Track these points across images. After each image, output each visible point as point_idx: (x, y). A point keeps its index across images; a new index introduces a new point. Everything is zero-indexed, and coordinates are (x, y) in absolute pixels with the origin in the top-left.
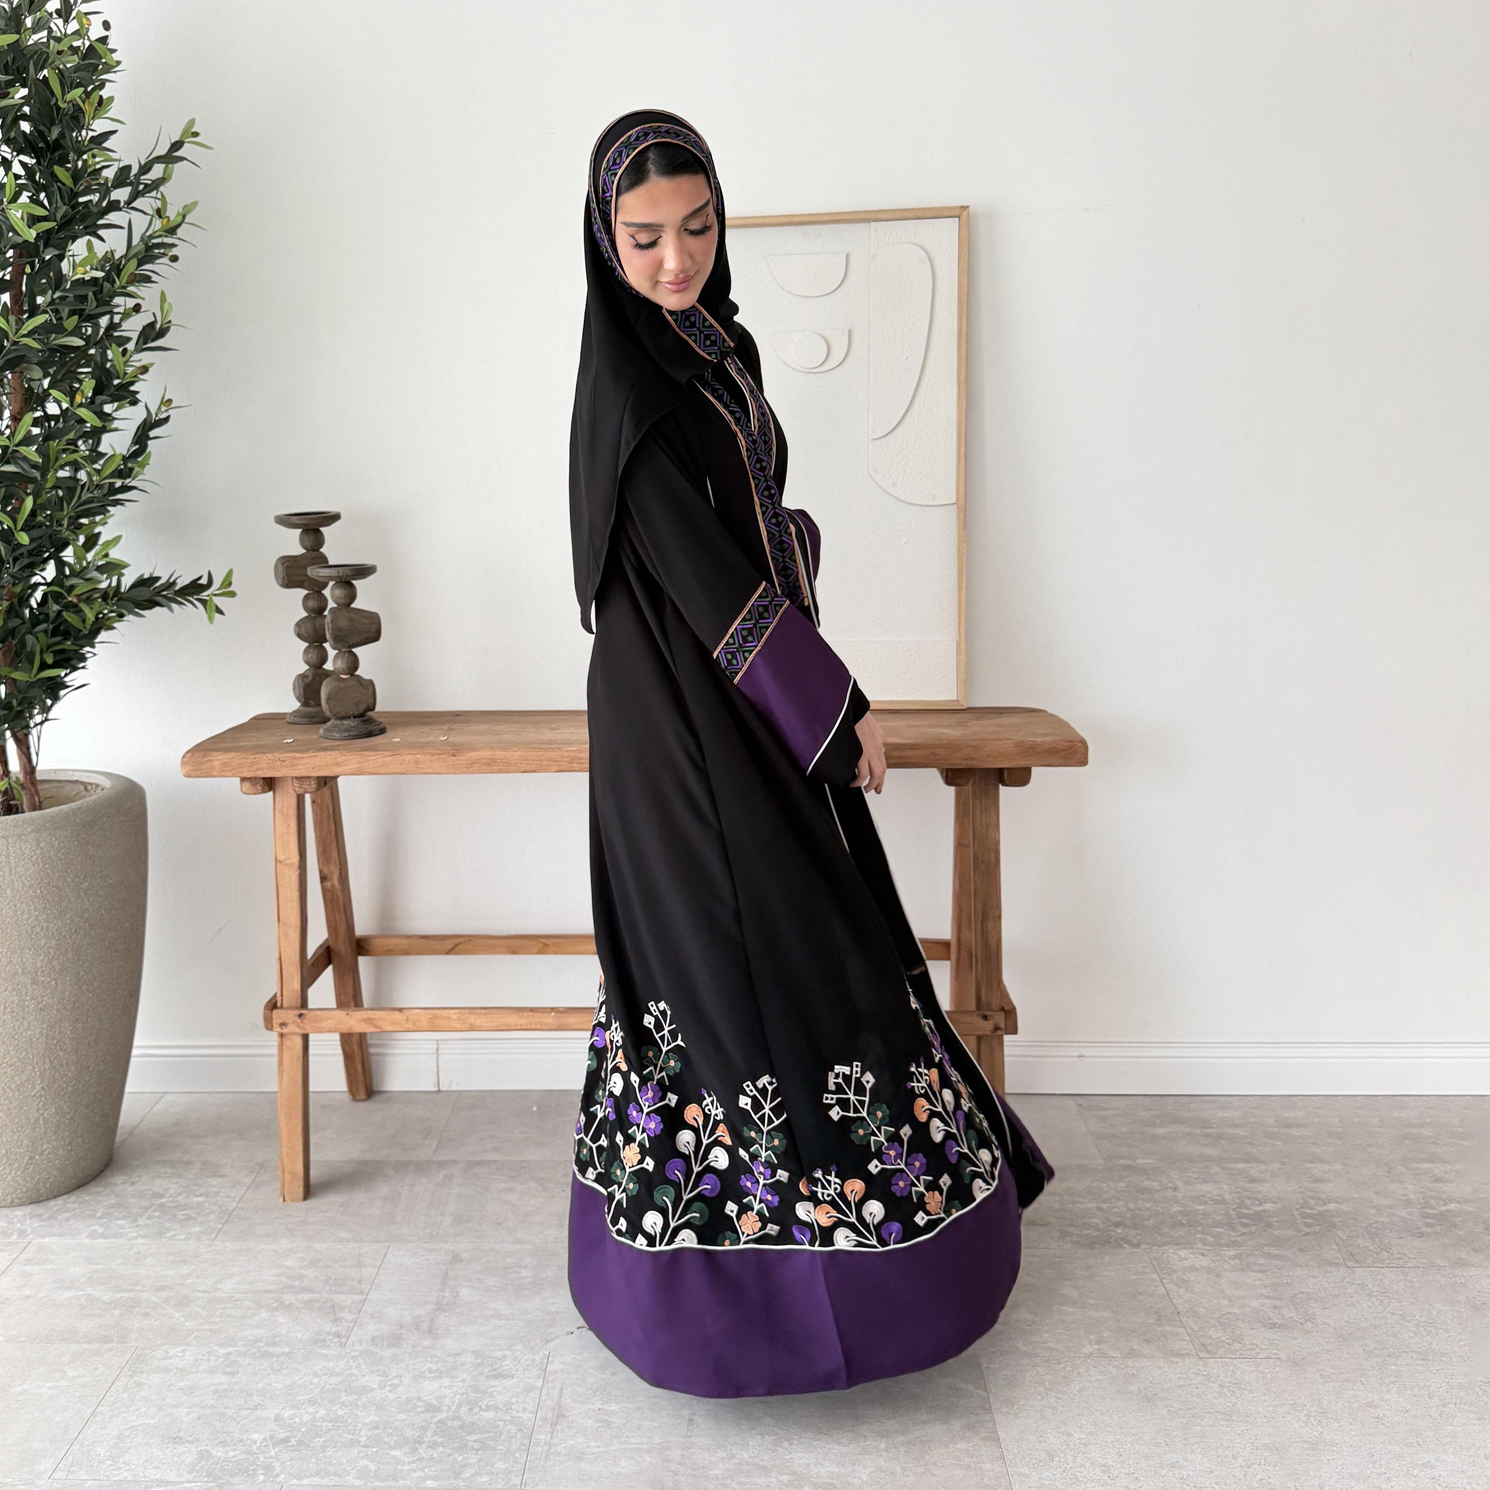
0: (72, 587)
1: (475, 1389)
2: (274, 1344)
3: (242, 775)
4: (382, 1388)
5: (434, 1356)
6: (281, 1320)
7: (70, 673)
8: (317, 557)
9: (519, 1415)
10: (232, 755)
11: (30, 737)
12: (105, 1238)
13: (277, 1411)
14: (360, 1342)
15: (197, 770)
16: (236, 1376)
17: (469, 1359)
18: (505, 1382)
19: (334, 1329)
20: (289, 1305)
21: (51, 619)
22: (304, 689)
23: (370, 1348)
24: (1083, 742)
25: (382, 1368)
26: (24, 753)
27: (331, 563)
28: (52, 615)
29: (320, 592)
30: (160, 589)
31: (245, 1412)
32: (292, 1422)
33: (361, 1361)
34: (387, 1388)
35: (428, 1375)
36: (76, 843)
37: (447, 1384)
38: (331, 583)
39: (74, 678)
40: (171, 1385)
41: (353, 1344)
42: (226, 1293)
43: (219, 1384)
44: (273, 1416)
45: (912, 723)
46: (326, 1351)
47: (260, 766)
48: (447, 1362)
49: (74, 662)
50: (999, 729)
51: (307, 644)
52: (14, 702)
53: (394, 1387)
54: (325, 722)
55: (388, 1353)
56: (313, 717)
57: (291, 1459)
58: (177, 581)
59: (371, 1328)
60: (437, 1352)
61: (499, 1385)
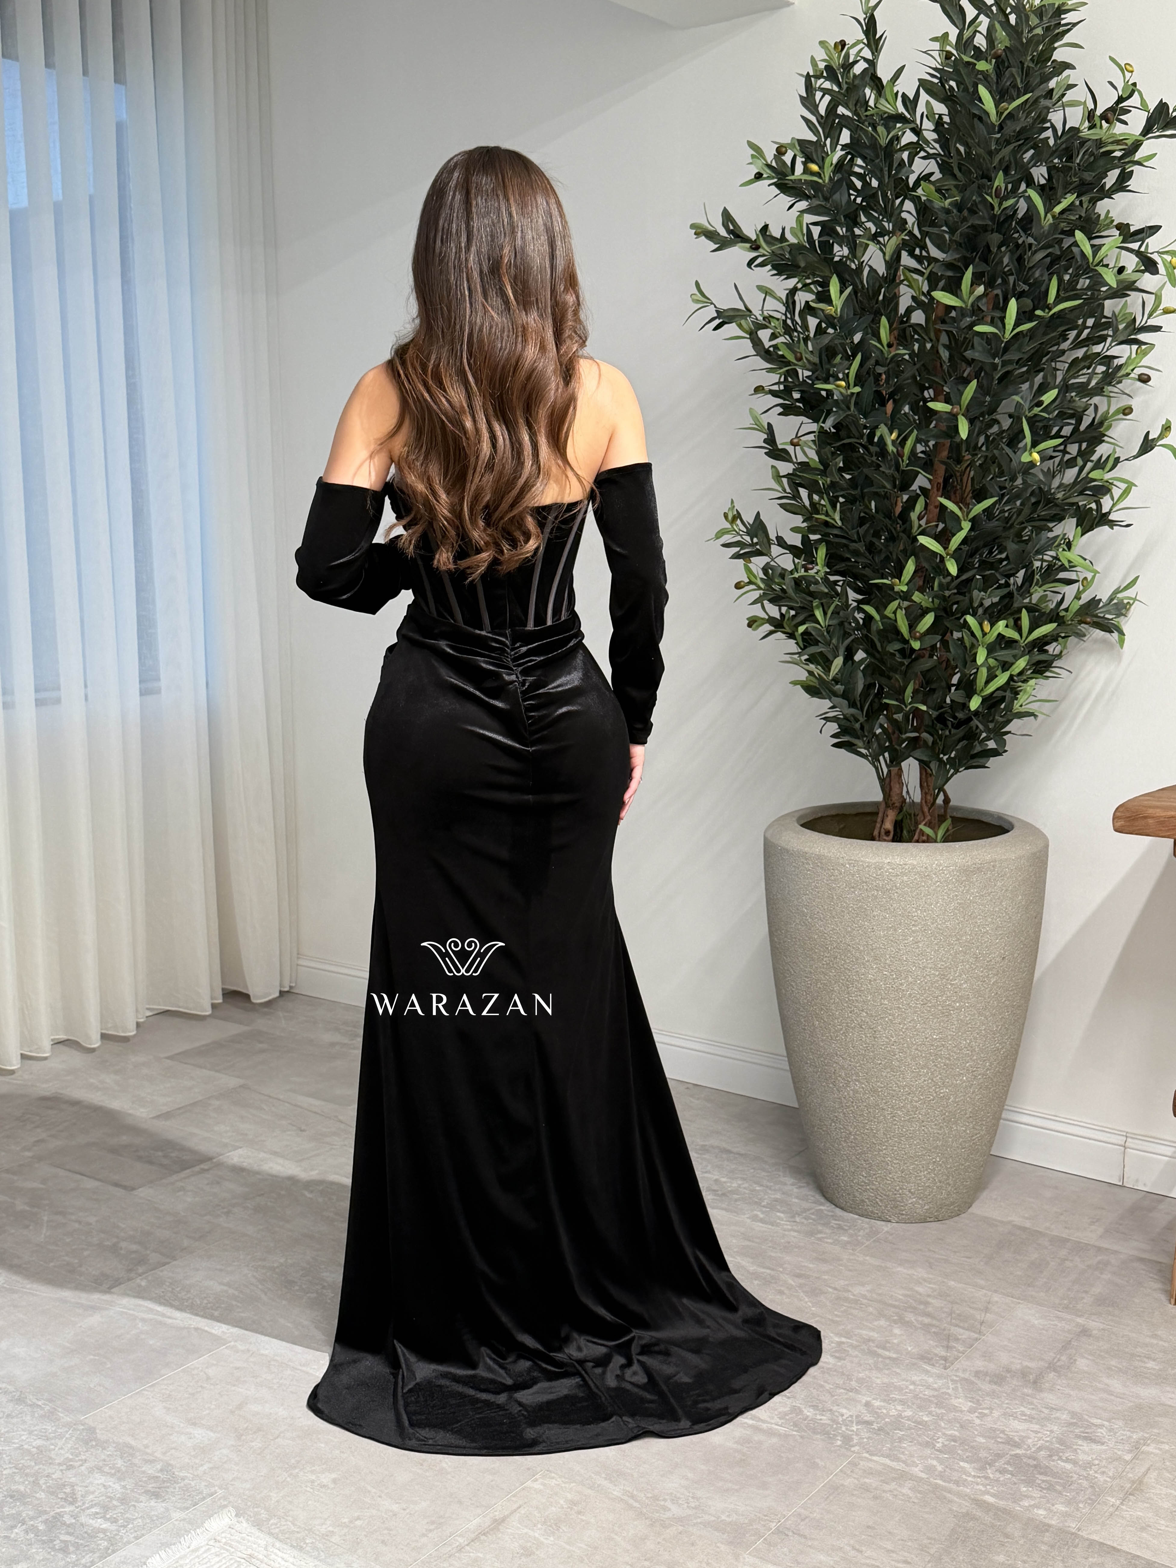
1: (1062, 1443)
2: (884, 1348)
4: (971, 1411)
5: (1032, 1403)
6: (897, 1331)
9: (1096, 1475)
12: (764, 1223)
13: (869, 1399)
14: (964, 1370)
17: (1065, 1416)
18: (1094, 1446)
19: (943, 1353)
20: (908, 1322)
23: (972, 1378)
25: (978, 1397)
32: (880, 1411)
33: (959, 1385)
34: (977, 1414)
35: (1019, 1416)
37: (1035, 1429)
41: (957, 1370)
42: (854, 1295)
46: (928, 1368)
48: (1041, 1411)
53: (982, 1416)
55: (987, 1387)
59: (979, 1364)
60: (1035, 1401)
61: (1085, 1446)
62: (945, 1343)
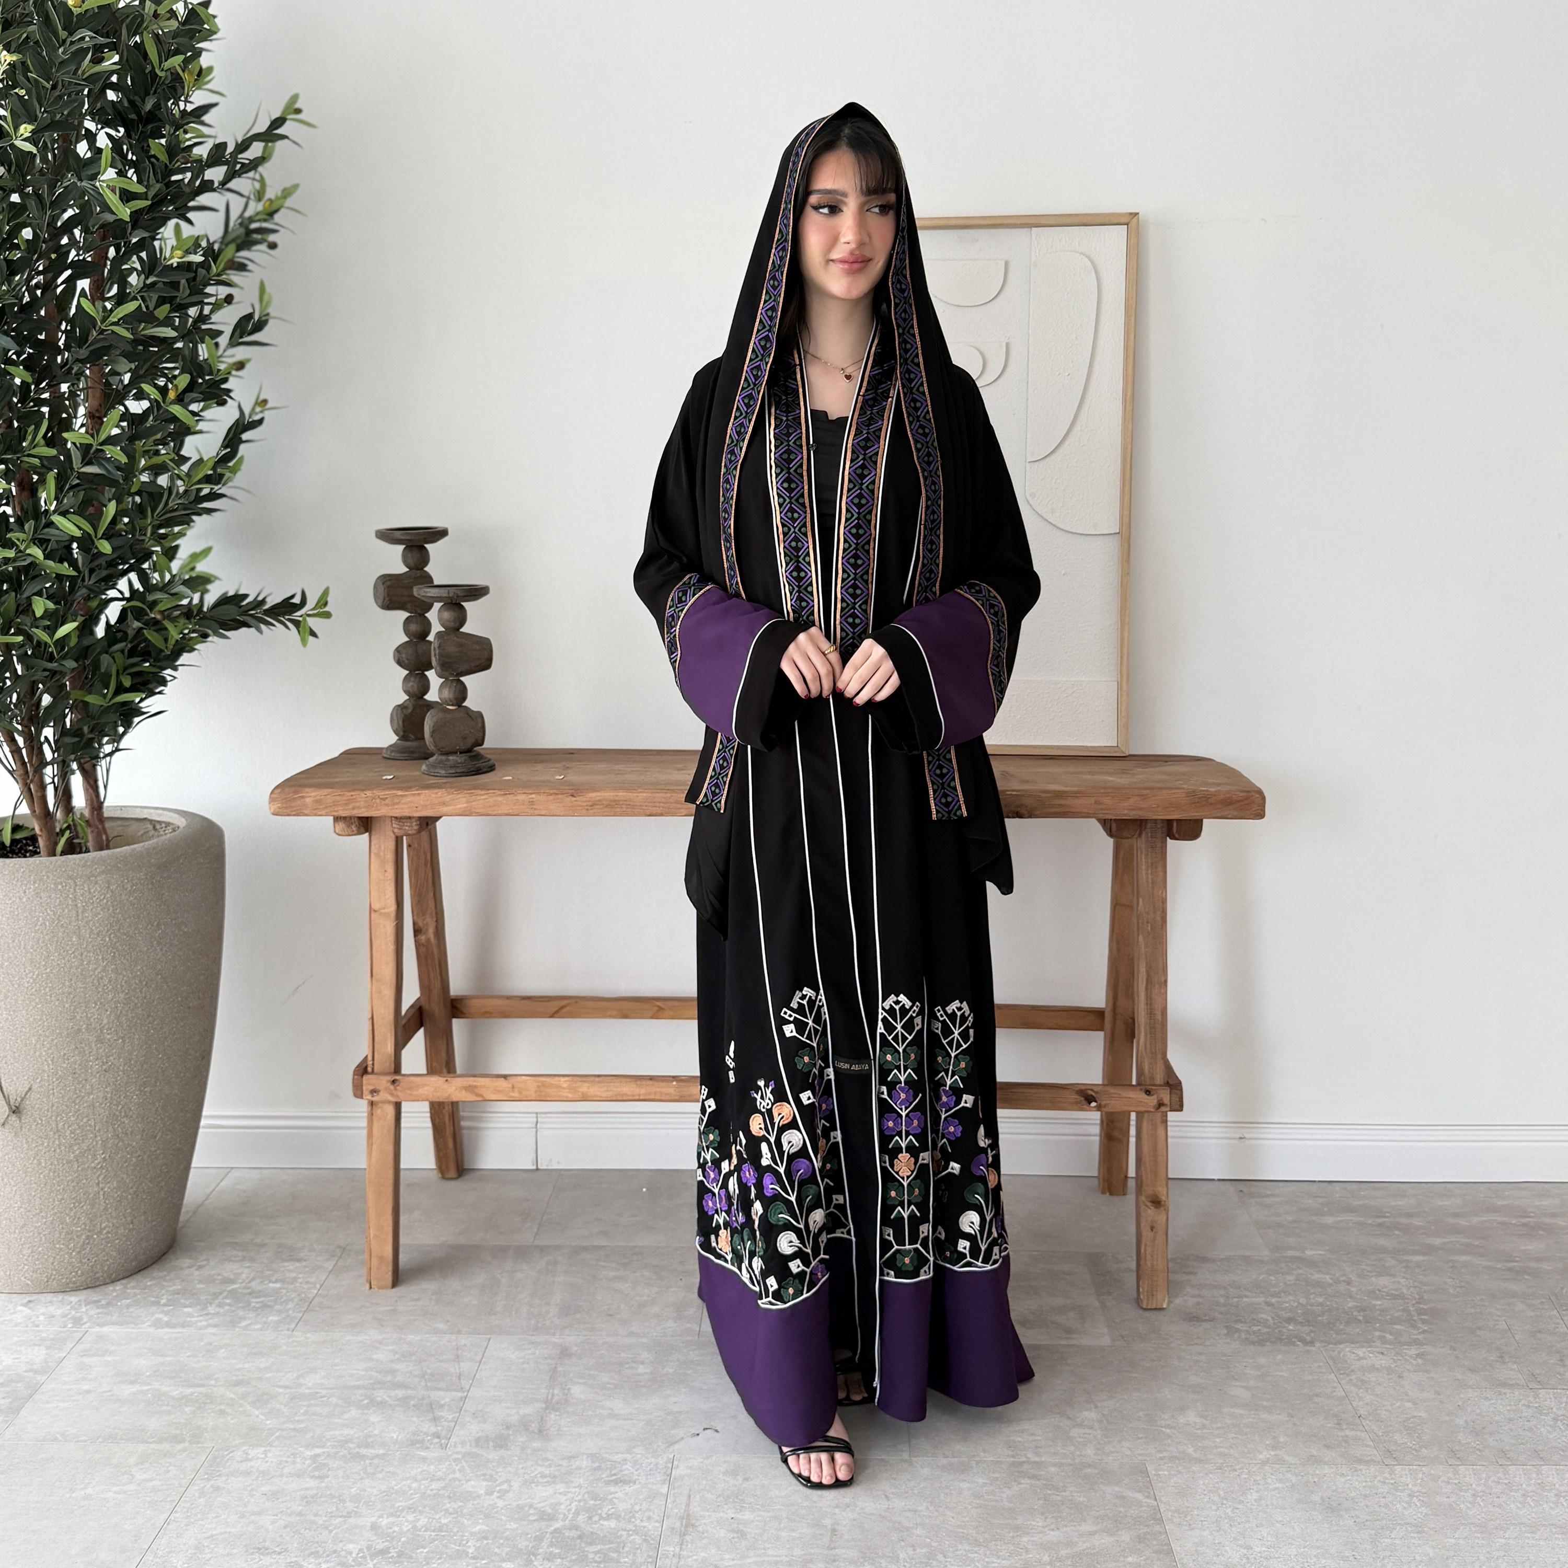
0: (155, 603)
1: (595, 1497)
2: (366, 1445)
3: (335, 814)
4: (489, 1493)
5: (547, 1459)
6: (374, 1418)
7: (146, 698)
8: (421, 577)
9: (645, 1524)
10: (326, 791)
11: (99, 768)
13: (373, 1519)
14: (463, 1443)
15: (286, 808)
16: (326, 1480)
17: (585, 1463)
18: (627, 1488)
19: (433, 1429)
20: (381, 1402)
21: (130, 637)
22: (404, 721)
23: (474, 1450)
24: (1260, 792)
25: (489, 1472)
26: (92, 787)
27: (436, 583)
28: (131, 633)
29: (422, 616)
30: (246, 609)
31: (338, 1520)
32: (391, 1531)
33: (464, 1464)
34: (496, 1494)
35: (541, 1480)
36: (150, 886)
37: (562, 1490)
38: (437, 606)
39: (151, 704)
40: (252, 1490)
41: (455, 1446)
42: (309, 1388)
43: (307, 1489)
44: (368, 1524)
45: (1072, 769)
46: (424, 1454)
47: (357, 804)
48: (559, 1465)
49: (150, 686)
50: (1166, 777)
51: (407, 672)
52: (86, 729)
53: (502, 1494)
54: (427, 759)
55: (494, 1455)
56: (413, 752)
58: (268, 600)
59: (474, 1429)
60: (549, 1455)
61: (620, 1492)
62: (430, 1416)
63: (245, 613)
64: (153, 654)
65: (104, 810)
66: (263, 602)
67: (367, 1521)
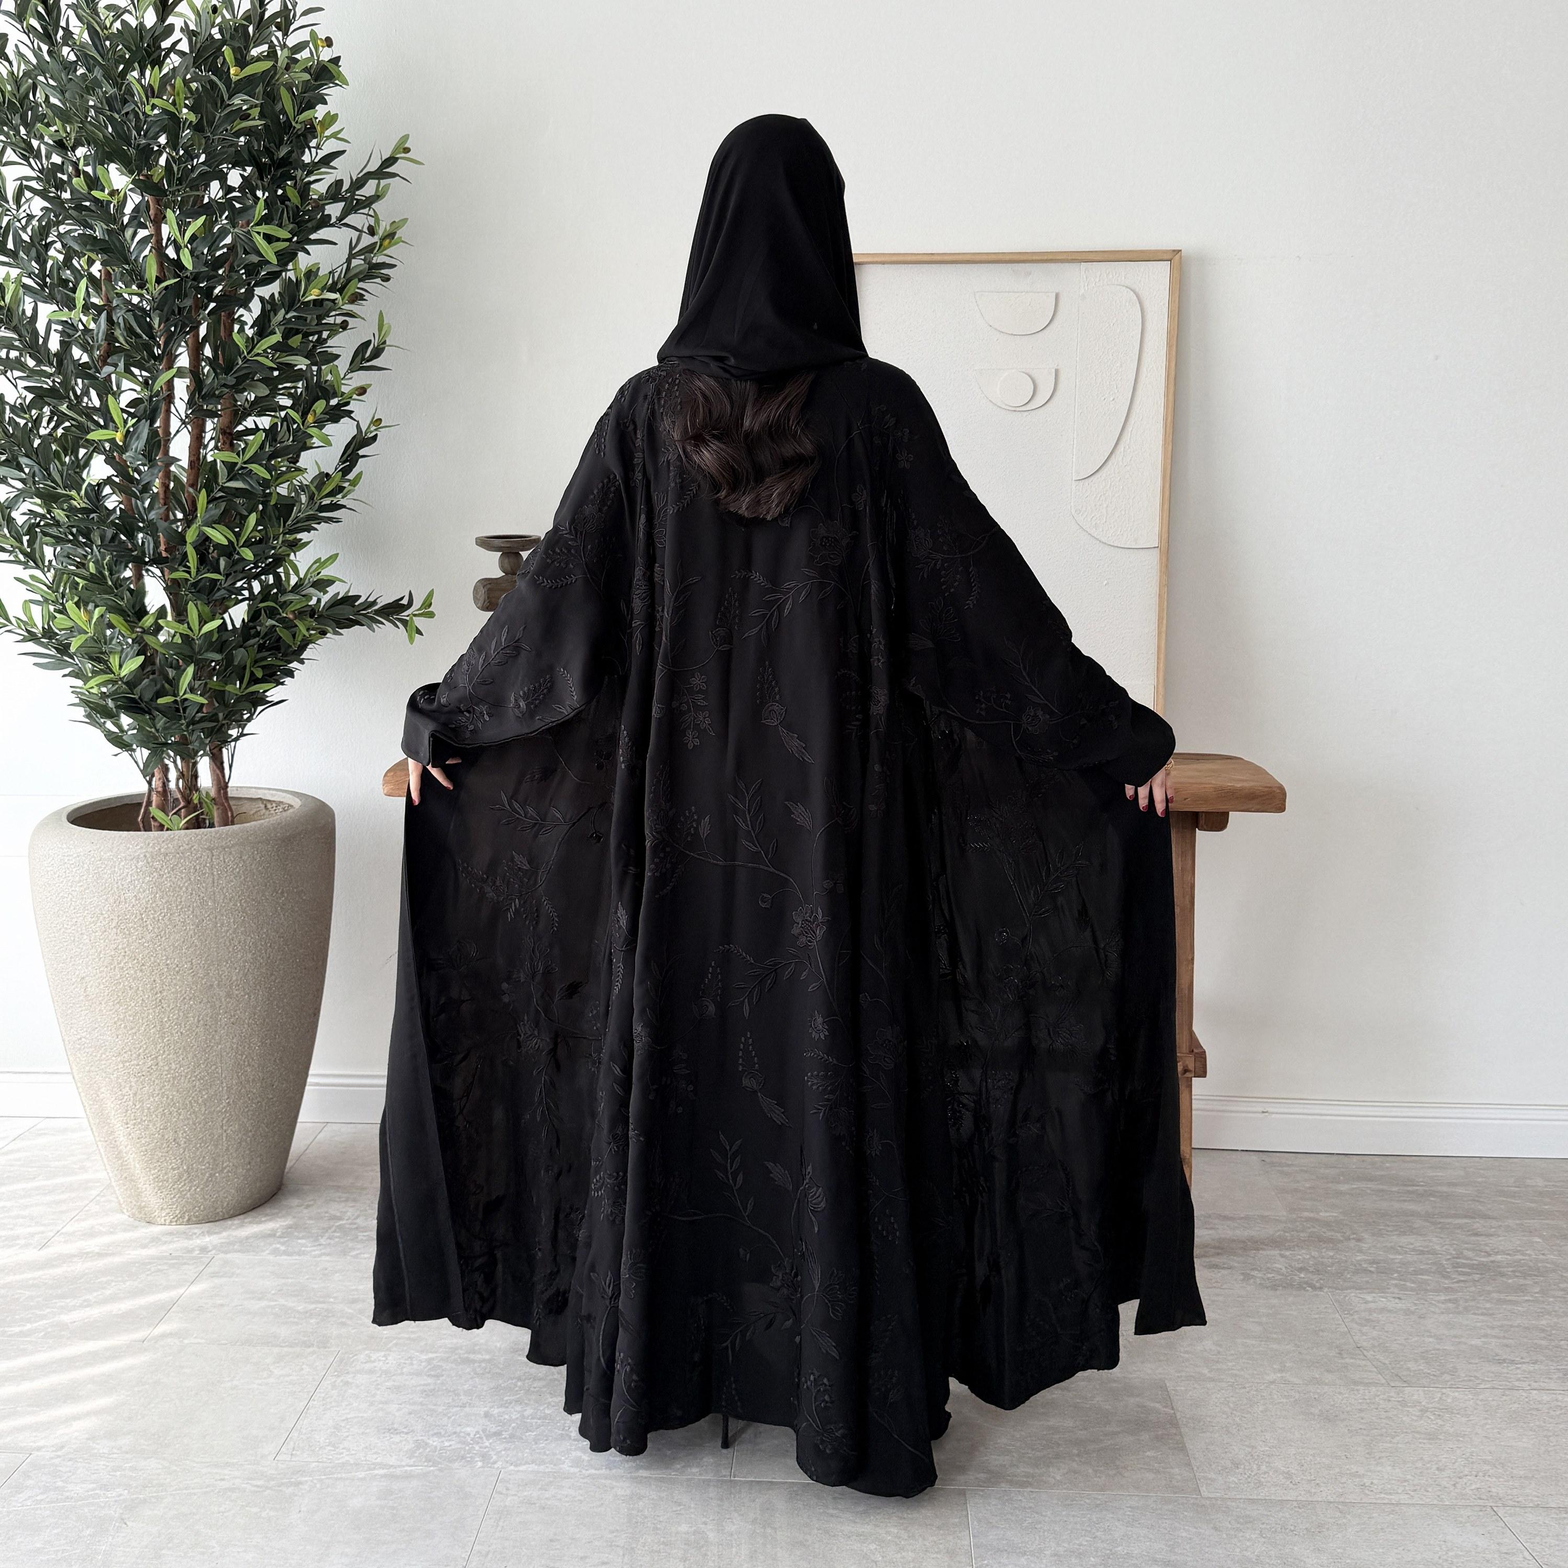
0: (286, 604)
2: (474, 1352)
7: (271, 687)
11: (225, 752)
12: (289, 1255)
15: (399, 789)
16: (441, 1378)
21: (262, 634)
24: (1281, 789)
26: (218, 769)
28: (263, 629)
30: (357, 608)
31: (455, 1409)
32: (502, 1418)
36: (276, 858)
40: (377, 1384)
43: (424, 1385)
44: (482, 1413)
49: (277, 677)
52: (221, 716)
57: (505, 1449)
58: (379, 600)
63: (357, 613)
64: (282, 651)
65: (229, 789)
66: (374, 603)
67: (482, 1410)
